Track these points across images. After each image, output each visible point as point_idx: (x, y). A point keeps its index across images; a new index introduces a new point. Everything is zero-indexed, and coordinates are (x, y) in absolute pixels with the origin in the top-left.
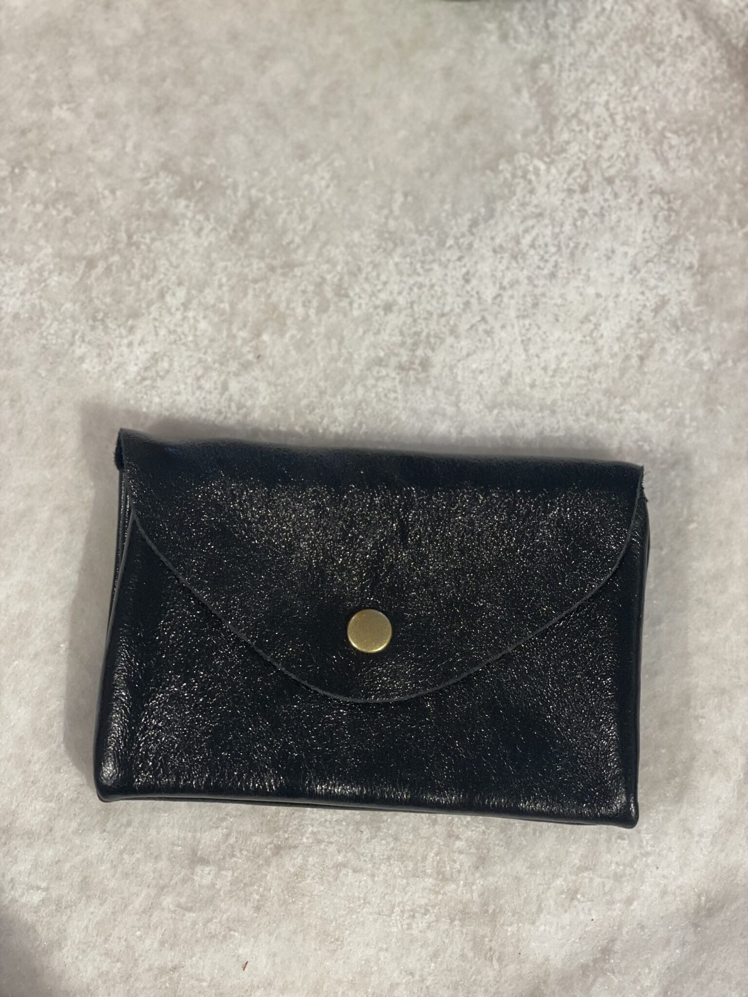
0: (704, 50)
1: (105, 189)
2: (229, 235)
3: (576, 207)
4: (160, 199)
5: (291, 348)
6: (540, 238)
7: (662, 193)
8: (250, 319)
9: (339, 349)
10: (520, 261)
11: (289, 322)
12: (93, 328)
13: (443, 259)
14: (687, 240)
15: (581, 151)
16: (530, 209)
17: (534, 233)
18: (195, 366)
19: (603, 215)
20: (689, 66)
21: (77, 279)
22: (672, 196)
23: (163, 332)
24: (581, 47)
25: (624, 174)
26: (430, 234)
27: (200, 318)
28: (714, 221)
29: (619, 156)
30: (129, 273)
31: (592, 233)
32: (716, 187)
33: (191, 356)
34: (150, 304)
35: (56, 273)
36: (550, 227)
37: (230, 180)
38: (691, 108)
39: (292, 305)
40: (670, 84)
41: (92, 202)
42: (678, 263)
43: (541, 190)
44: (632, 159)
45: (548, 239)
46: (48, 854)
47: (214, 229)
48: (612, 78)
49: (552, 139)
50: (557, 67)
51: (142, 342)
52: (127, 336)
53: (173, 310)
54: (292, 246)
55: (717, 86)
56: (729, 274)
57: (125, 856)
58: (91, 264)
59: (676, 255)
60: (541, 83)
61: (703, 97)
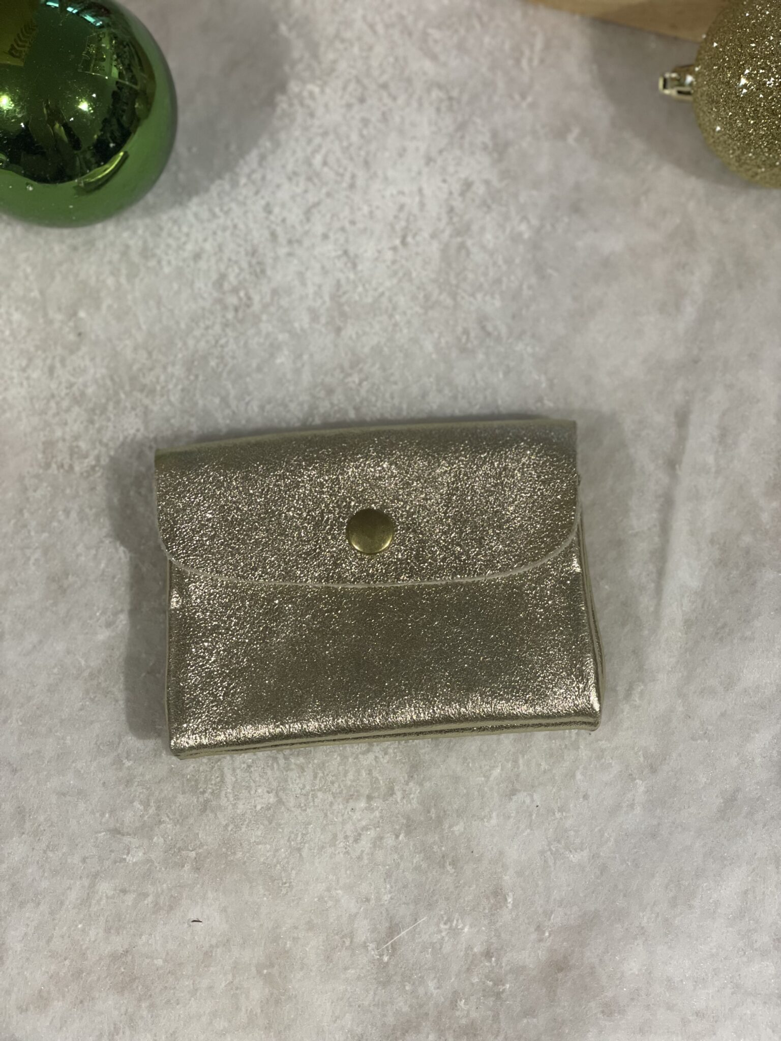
3: (358, 117)
5: (110, 319)
6: (331, 155)
8: (63, 301)
9: (159, 309)
11: (102, 295)
14: (475, 123)
15: (351, 67)
16: (314, 131)
18: (17, 358)
19: (387, 120)
22: (449, 87)
25: (397, 77)
27: (12, 310)
29: (388, 62)
31: (379, 137)
32: (490, 68)
33: (12, 350)
36: (337, 143)
39: (101, 278)
42: (471, 146)
44: (401, 61)
45: (339, 154)
56: (524, 145)
59: (468, 139)
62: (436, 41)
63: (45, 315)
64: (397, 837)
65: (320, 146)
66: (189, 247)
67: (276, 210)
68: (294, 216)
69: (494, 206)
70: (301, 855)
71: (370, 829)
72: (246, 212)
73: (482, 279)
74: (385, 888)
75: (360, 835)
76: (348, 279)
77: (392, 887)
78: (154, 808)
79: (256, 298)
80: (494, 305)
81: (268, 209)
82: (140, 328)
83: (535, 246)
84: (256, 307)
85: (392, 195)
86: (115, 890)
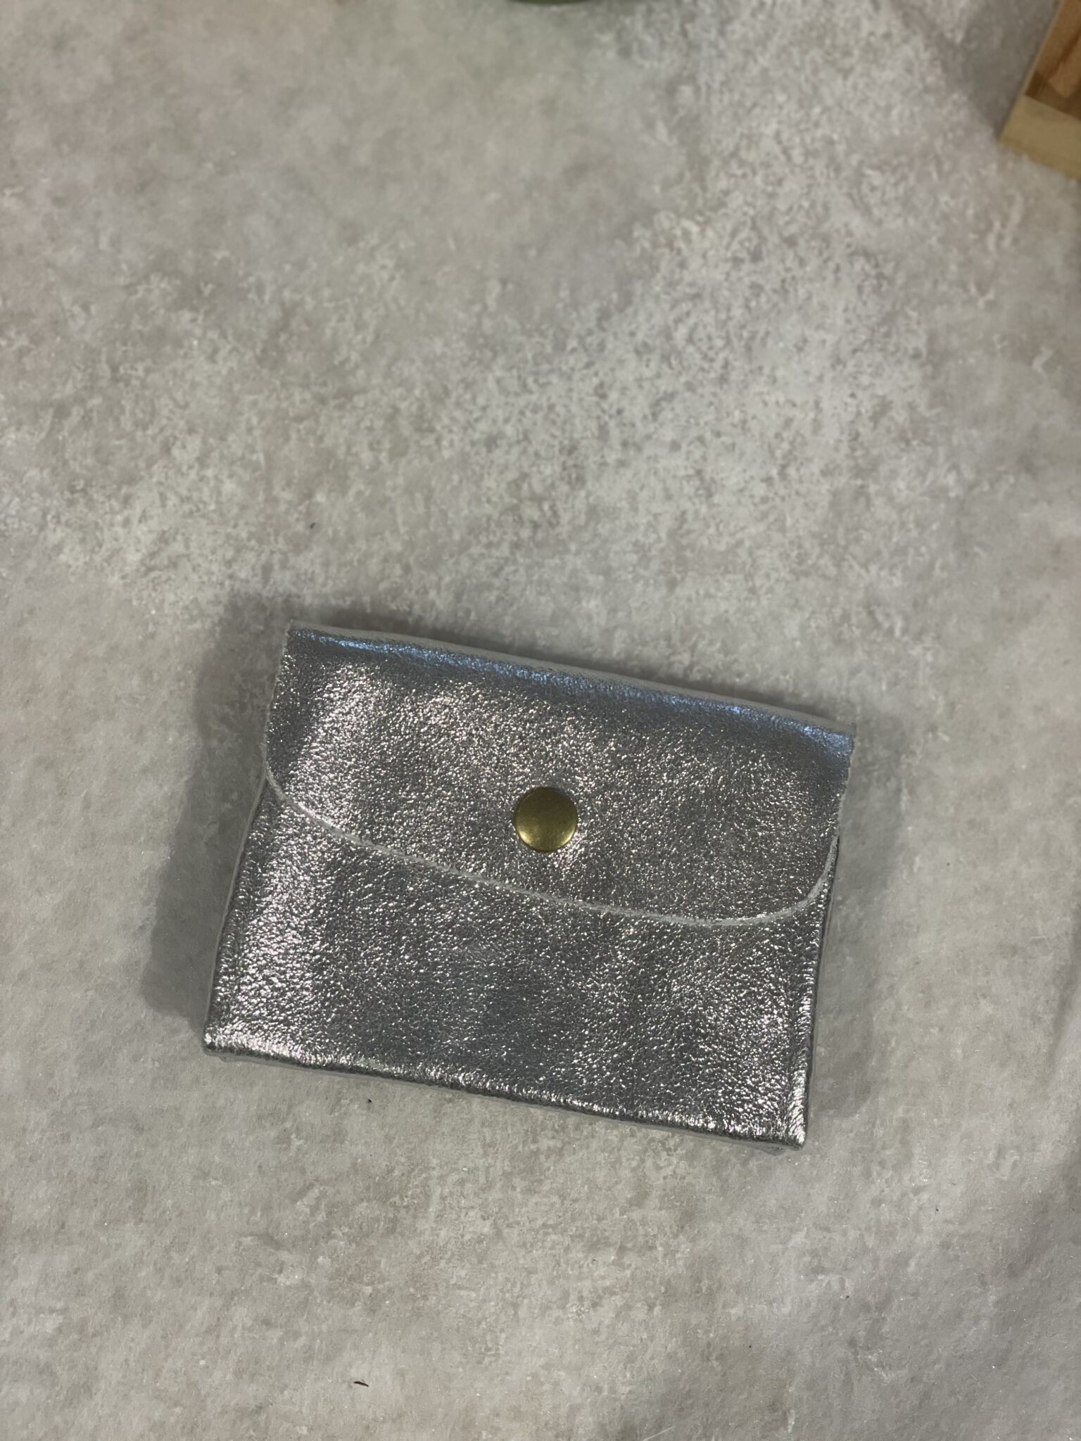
0: (907, 51)
1: (73, 304)
2: (256, 356)
3: (747, 281)
4: (153, 313)
5: (358, 509)
6: (700, 328)
7: (867, 255)
8: (296, 473)
9: (427, 507)
10: (674, 362)
11: (352, 474)
12: (71, 503)
13: (564, 368)
14: (907, 317)
15: (748, 204)
16: (683, 289)
17: (691, 321)
18: (221, 546)
19: (786, 292)
20: (888, 75)
21: (43, 435)
22: (880, 258)
23: (172, 501)
24: (735, 57)
25: (810, 231)
26: (542, 334)
27: (224, 476)
28: (943, 288)
29: (800, 207)
30: (117, 420)
31: (773, 315)
32: (942, 241)
33: (215, 533)
34: (151, 462)
35: (13, 428)
36: (713, 313)
37: (252, 279)
38: (897, 132)
39: (354, 450)
40: (863, 101)
41: (57, 324)
42: (898, 350)
43: (696, 262)
44: (819, 209)
45: (711, 330)
46: (63, 1261)
47: (235, 349)
48: (781, 98)
49: (704, 189)
50: (704, 89)
51: (144, 518)
52: (120, 512)
53: (184, 469)
54: (348, 367)
55: (931, 99)
56: (972, 361)
57: (174, 1255)
58: (61, 411)
59: (894, 339)
60: (682, 113)
61: (912, 115)
62: (873, 189)
63: (269, 487)
64: (651, 1307)
65: (688, 314)
66: (483, 427)
67: (613, 395)
68: (637, 408)
69: (915, 443)
70: (516, 1313)
71: (615, 1294)
72: (570, 390)
73: (882, 545)
74: (625, 1377)
75: (600, 1297)
76: (696, 513)
77: (633, 1376)
78: (323, 1214)
79: (565, 518)
80: (892, 584)
81: (601, 392)
82: (395, 531)
83: (961, 508)
84: (564, 530)
85: (777, 403)
86: (255, 1320)
